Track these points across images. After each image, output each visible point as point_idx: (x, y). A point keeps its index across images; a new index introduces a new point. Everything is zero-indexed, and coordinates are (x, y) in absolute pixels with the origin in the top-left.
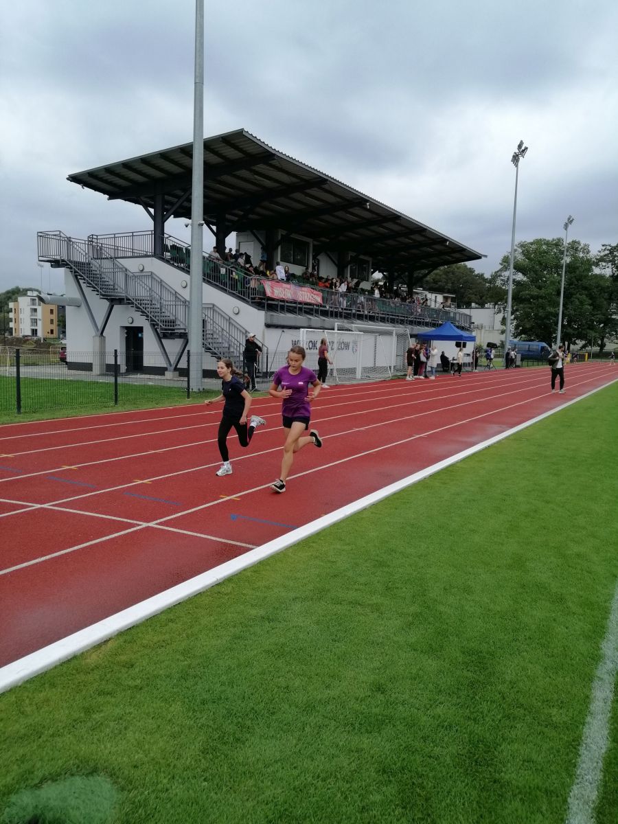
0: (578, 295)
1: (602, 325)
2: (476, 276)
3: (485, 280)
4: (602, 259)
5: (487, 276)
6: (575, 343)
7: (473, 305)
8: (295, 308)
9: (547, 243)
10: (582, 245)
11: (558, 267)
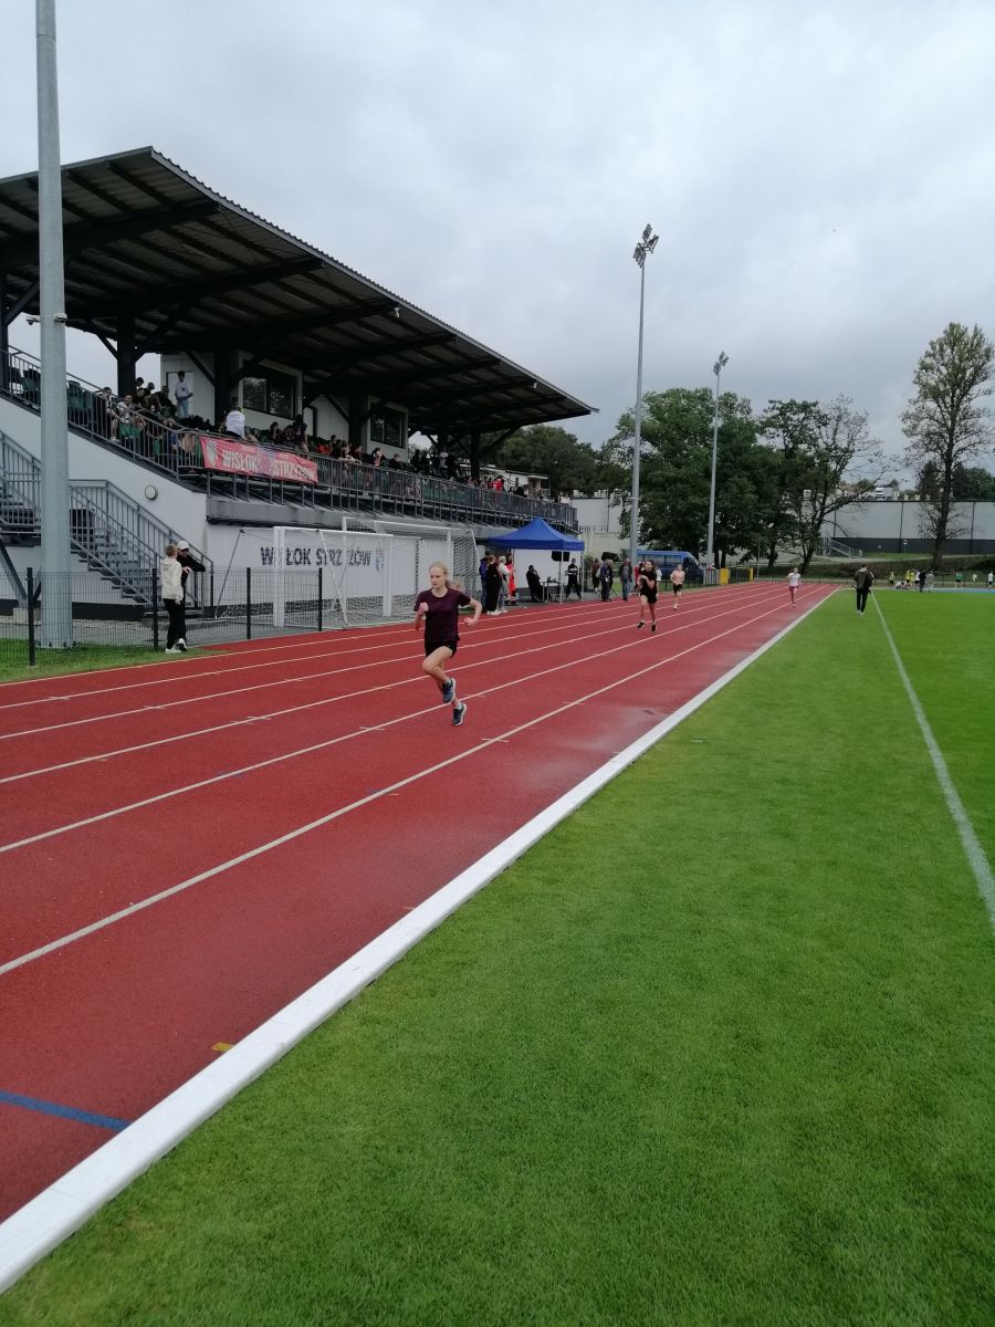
0: (736, 478)
1: (771, 525)
2: (579, 447)
3: (593, 454)
4: (769, 423)
5: (596, 448)
6: (733, 553)
7: (576, 492)
8: (267, 488)
9: (688, 396)
10: (740, 401)
11: (706, 433)
